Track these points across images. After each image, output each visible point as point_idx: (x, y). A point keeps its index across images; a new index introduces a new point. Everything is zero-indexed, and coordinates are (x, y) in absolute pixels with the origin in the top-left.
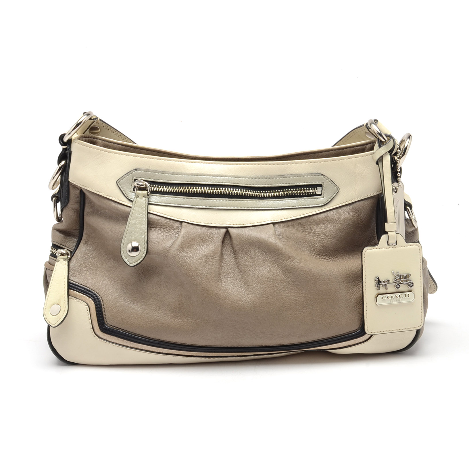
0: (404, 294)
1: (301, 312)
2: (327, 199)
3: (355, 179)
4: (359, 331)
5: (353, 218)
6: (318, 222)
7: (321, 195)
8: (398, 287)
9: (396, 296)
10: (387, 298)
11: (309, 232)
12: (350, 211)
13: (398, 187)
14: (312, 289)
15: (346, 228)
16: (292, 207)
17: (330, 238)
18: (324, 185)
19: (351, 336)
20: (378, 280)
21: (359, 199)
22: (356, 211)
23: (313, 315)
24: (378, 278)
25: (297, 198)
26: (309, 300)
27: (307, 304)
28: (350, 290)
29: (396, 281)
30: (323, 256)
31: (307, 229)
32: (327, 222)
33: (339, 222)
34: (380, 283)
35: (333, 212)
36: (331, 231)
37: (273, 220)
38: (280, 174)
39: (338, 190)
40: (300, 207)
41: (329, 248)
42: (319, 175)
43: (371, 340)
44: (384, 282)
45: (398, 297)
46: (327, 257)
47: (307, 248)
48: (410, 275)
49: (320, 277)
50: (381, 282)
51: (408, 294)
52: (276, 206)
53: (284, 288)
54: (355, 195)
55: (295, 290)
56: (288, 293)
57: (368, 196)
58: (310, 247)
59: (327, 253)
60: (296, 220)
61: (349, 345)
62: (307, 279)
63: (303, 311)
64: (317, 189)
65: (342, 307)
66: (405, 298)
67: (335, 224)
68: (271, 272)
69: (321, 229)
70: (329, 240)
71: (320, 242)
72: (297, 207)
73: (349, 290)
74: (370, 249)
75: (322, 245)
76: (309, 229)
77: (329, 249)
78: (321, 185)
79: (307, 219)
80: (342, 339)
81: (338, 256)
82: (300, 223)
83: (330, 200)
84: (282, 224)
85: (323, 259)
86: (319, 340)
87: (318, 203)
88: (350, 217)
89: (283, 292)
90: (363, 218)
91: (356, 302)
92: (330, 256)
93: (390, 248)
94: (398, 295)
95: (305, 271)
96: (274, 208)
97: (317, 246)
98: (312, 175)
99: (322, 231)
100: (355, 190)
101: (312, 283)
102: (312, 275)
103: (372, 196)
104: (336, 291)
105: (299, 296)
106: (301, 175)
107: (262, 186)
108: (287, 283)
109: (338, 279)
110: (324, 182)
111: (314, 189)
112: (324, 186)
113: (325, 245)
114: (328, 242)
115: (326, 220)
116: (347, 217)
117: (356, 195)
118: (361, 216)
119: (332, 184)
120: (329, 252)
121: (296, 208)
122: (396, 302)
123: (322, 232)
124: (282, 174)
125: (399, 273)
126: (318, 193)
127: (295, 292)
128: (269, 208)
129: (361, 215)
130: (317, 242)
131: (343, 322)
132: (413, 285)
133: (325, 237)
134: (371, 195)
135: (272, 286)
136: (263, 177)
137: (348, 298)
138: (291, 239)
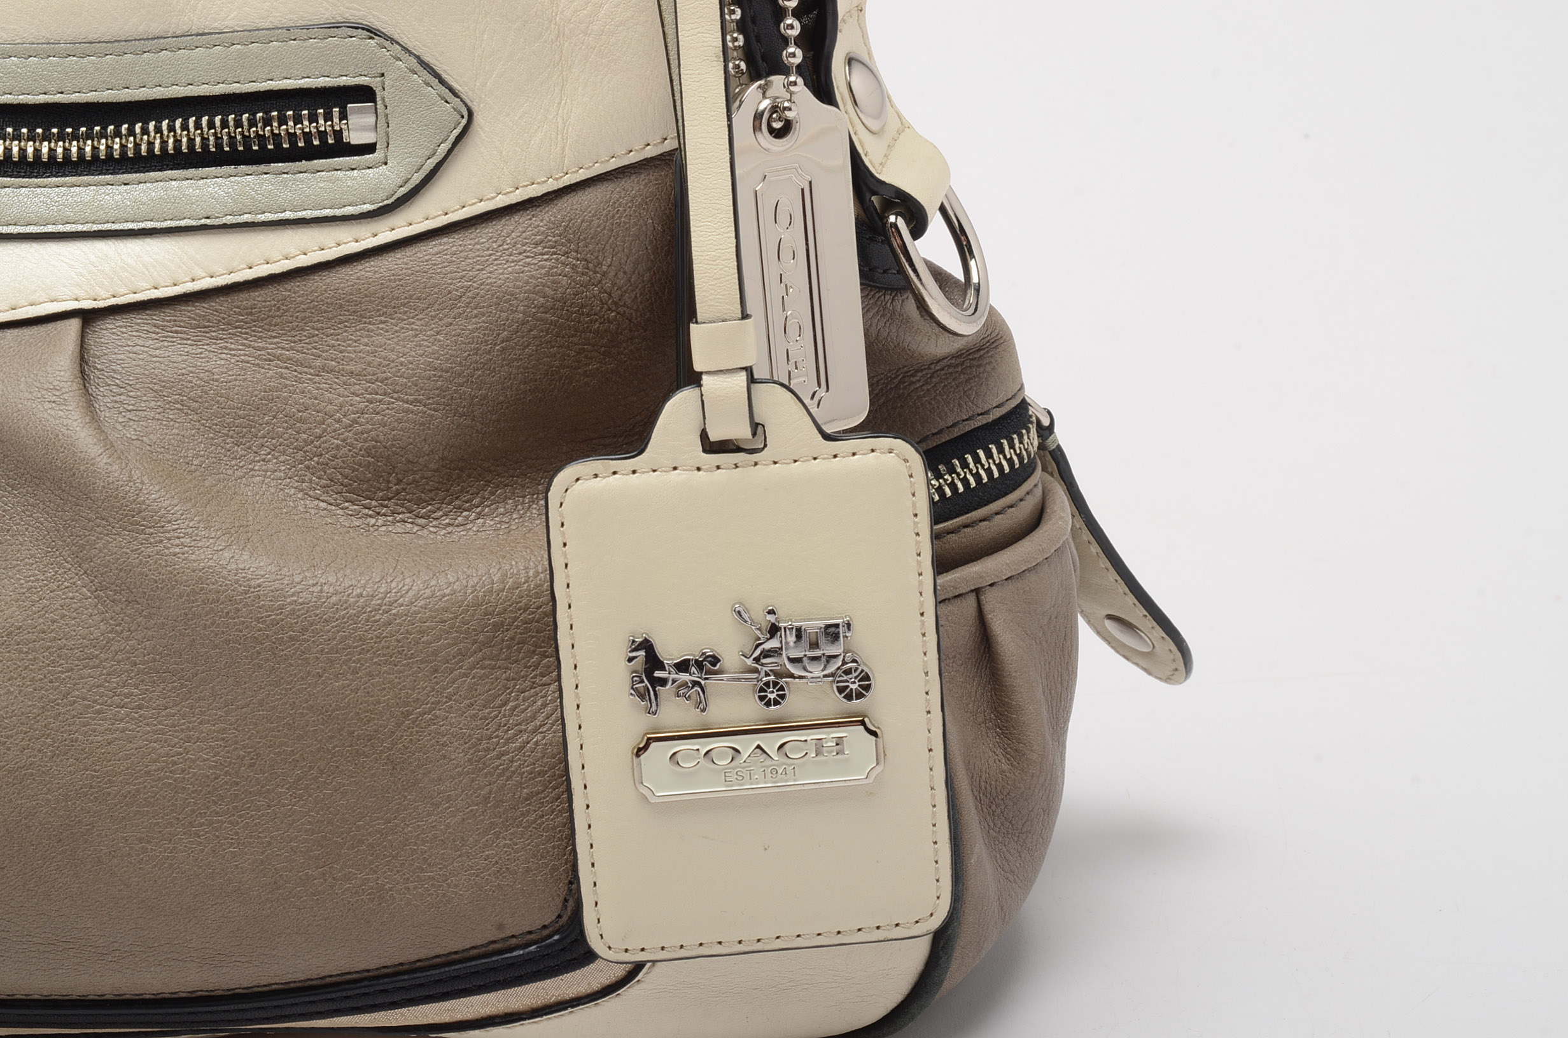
0: (809, 738)
1: (202, 825)
2: (404, 176)
3: (557, 57)
4: (556, 937)
5: (553, 282)
6: (353, 308)
7: (370, 148)
8: (772, 696)
9: (759, 747)
10: (705, 763)
11: (298, 363)
12: (537, 244)
13: (786, 104)
14: (260, 696)
15: (508, 340)
16: (203, 221)
17: (411, 398)
18: (386, 93)
19: (512, 965)
20: (642, 653)
21: (583, 175)
22: (569, 241)
23: (270, 843)
24: (647, 646)
25: (230, 169)
26: (247, 761)
27: (237, 784)
28: (505, 704)
29: (757, 660)
30: (374, 503)
31: (292, 348)
32: (404, 305)
33: (468, 305)
34: (657, 674)
35: (436, 249)
36: (422, 360)
37: (82, 294)
38: (141, 29)
39: (464, 121)
40: (247, 218)
41: (411, 457)
42: (351, 32)
43: (642, 986)
44: (683, 666)
45: (772, 751)
46: (402, 506)
47: (284, 453)
48: (849, 625)
49: (304, 630)
50: (662, 667)
51: (839, 742)
52: (112, 215)
53: (102, 690)
54: (563, 149)
55: (162, 702)
56: (122, 720)
57: (633, 158)
58: (299, 449)
59: (399, 482)
60: (227, 294)
61: (509, 1010)
62: (227, 642)
63: (211, 823)
64: (343, 116)
65: (448, 799)
66: (820, 758)
67: (447, 320)
68: (35, 597)
69: (367, 345)
70: (407, 411)
71: (355, 421)
72: (229, 220)
73: (498, 702)
74: (596, 476)
75: (365, 441)
76: (299, 346)
77: (409, 461)
78: (365, 94)
79: (288, 287)
80: (457, 977)
81: (476, 501)
82: (251, 314)
83: (417, 179)
84: (137, 319)
85: (373, 521)
86: (328, 980)
87: (352, 199)
88: (532, 277)
89: (99, 712)
90: (614, 284)
91: (542, 773)
92: (419, 502)
93: (718, 467)
94: (770, 742)
95: (212, 596)
96: (95, 227)
97: (338, 447)
98: (311, 33)
99: (369, 359)
100: (560, 120)
101: (260, 667)
102: (258, 620)
103: (654, 154)
104: (409, 713)
105: (188, 739)
106: (253, 35)
107: (42, 99)
108: (119, 662)
109: (425, 639)
110: (383, 75)
111: (328, 117)
112: (383, 99)
113: (381, 437)
114: (399, 420)
115: (396, 293)
116: (517, 280)
117: (567, 151)
118: (604, 274)
119: (428, 84)
120: (414, 481)
121: (225, 227)
122: (761, 784)
123: (369, 364)
124: (155, 28)
125: (781, 612)
126: (355, 138)
127: (167, 716)
128: (68, 228)
129: (600, 264)
130: (339, 421)
131: (456, 886)
132: (867, 688)
133: (385, 394)
134: (650, 152)
135: (33, 679)
136: (49, 48)
137: (488, 750)
138: (182, 402)
